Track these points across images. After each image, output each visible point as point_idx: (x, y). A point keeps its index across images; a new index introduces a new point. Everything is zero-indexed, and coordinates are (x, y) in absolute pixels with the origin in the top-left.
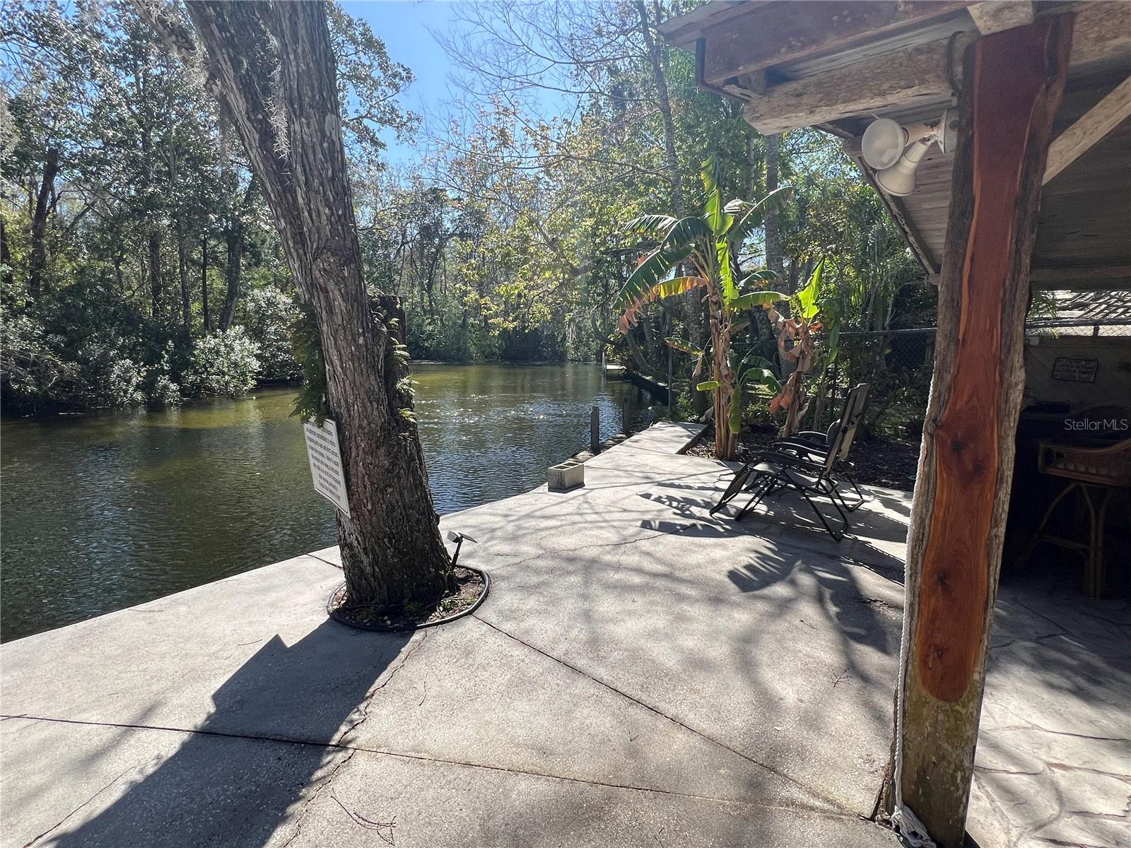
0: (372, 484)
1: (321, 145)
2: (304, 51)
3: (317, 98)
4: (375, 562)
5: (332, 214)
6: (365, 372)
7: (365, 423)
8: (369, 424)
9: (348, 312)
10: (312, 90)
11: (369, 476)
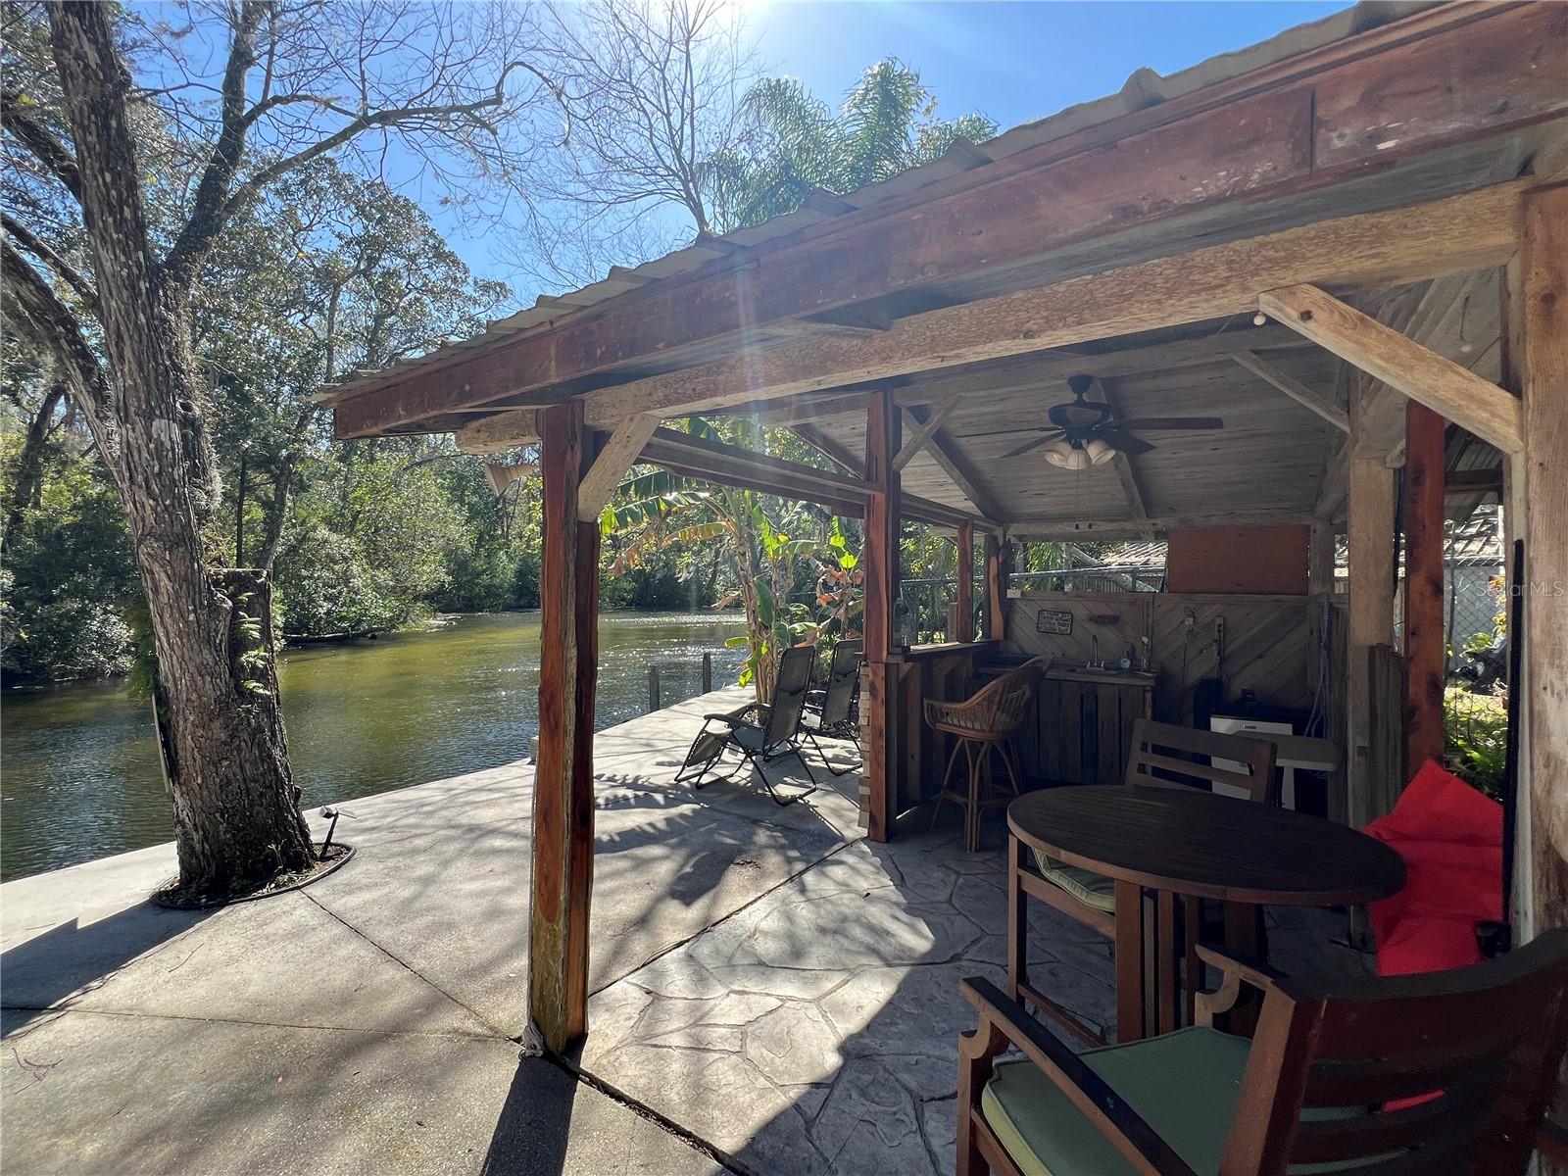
0: (203, 757)
1: (147, 445)
2: (130, 370)
3: (144, 407)
4: (205, 838)
5: (158, 504)
6: (196, 647)
7: (194, 696)
8: (199, 697)
9: (175, 591)
10: (139, 399)
11: (200, 749)
